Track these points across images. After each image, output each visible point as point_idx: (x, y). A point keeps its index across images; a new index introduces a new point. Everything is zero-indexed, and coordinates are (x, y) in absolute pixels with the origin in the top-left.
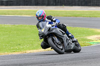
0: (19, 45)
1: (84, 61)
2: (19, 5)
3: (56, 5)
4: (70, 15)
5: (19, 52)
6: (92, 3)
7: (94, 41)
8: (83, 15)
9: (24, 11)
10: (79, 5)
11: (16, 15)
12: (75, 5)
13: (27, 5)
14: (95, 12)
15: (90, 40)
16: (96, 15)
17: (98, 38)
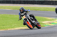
0: (4, 25)
1: (41, 35)
2: (4, 3)
3: (24, 4)
4: (32, 9)
5: (3, 29)
6: (45, 3)
7: (46, 24)
8: (40, 10)
9: (6, 7)
10: (38, 4)
11: (2, 9)
12: (35, 4)
13: (8, 3)
14: (47, 8)
15: (44, 24)
16: (47, 10)
17: (48, 23)
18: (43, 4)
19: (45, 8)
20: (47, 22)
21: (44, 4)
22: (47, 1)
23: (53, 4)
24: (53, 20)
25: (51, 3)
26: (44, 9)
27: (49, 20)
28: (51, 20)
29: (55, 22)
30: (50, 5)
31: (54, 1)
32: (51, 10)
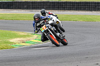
6: (14, 6)
7: (17, 44)
8: (5, 18)
17: (20, 41)
18: (10, 9)
19: (14, 15)
20: (18, 39)
21: (12, 9)
22: (17, 2)
23: (28, 8)
24: (28, 36)
25: (25, 6)
26: (12, 17)
27: (21, 36)
28: (24, 36)
29: (32, 41)
30: (22, 9)
31: (29, 2)
32: (25, 18)
